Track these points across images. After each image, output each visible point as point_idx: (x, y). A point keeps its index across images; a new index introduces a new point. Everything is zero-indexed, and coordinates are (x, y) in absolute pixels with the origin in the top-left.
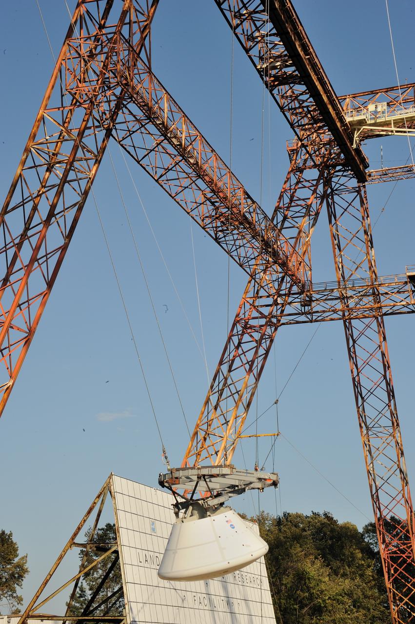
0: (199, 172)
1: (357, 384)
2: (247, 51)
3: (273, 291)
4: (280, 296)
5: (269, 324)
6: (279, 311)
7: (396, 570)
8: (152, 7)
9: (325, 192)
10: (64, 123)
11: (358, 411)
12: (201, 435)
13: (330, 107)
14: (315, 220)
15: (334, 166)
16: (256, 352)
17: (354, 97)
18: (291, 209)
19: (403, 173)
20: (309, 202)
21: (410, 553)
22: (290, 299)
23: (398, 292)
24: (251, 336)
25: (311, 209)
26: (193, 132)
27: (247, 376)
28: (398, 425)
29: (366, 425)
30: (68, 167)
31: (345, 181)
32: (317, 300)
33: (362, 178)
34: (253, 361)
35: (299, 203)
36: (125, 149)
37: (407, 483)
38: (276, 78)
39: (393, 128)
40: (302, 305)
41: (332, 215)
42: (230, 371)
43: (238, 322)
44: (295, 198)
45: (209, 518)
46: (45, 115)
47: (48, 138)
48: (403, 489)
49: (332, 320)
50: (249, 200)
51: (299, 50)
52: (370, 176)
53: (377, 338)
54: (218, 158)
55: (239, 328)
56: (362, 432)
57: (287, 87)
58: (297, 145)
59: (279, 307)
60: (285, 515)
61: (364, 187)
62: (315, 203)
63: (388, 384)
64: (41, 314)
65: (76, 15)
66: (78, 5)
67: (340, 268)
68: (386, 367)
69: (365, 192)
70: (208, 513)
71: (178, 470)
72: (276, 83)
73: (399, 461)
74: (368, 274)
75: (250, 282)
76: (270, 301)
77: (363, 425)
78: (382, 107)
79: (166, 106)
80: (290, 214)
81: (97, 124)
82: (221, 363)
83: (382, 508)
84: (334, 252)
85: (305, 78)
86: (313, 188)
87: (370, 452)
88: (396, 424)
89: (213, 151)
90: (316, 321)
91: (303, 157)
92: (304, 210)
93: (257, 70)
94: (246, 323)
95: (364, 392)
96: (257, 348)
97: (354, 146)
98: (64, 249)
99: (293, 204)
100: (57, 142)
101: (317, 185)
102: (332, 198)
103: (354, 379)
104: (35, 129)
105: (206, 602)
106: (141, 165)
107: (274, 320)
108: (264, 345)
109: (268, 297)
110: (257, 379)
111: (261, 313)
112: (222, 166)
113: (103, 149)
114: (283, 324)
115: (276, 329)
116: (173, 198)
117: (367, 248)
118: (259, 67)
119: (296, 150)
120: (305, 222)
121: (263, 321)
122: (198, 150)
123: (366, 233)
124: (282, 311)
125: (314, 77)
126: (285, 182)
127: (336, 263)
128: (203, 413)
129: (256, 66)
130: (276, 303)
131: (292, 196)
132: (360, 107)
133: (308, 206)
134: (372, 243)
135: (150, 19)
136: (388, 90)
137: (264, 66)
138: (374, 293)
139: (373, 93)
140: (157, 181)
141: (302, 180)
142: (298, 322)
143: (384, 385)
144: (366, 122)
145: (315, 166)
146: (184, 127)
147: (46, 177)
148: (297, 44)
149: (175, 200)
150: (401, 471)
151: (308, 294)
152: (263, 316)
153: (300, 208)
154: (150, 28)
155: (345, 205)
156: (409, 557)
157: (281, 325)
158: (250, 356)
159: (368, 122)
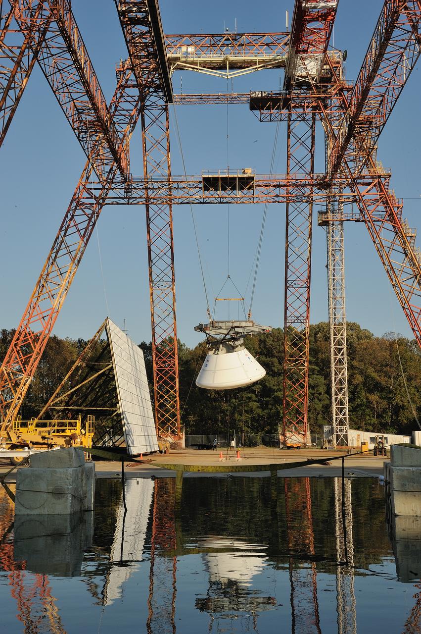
3: (104, 179)
4: (107, 183)
5: (97, 203)
6: (105, 194)
14: (133, 127)
19: (197, 100)
20: (132, 113)
22: (114, 186)
23: (194, 188)
24: (84, 212)
27: (81, 241)
31: (155, 99)
32: (135, 188)
33: (169, 98)
35: (124, 113)
38: (130, 19)
39: (198, 67)
40: (125, 192)
42: (65, 235)
43: (74, 199)
44: (118, 108)
52: (174, 98)
55: (74, 204)
56: (150, 285)
58: (123, 67)
59: (105, 191)
62: (135, 114)
72: (129, 22)
76: (100, 186)
78: (191, 49)
79: (76, 38)
82: (61, 229)
89: (94, 72)
90: (131, 204)
93: (118, 10)
94: (80, 201)
97: (170, 76)
99: (117, 113)
103: (149, 247)
106: (47, 79)
107: (101, 201)
108: (93, 220)
109: (99, 183)
110: (86, 244)
113: (31, 68)
114: (107, 204)
115: (101, 208)
116: (61, 105)
118: (120, 9)
119: (122, 71)
120: (127, 128)
124: (107, 194)
126: (114, 96)
128: (45, 267)
129: (117, 8)
130: (104, 188)
131: (116, 107)
132: (170, 45)
133: (131, 116)
136: (191, 36)
137: (124, 9)
139: (181, 36)
140: (54, 92)
141: (124, 95)
142: (118, 204)
144: (180, 59)
146: (83, 54)
150: (175, 313)
151: (129, 183)
152: (94, 197)
153: (123, 117)
157: (105, 205)
159: (182, 60)
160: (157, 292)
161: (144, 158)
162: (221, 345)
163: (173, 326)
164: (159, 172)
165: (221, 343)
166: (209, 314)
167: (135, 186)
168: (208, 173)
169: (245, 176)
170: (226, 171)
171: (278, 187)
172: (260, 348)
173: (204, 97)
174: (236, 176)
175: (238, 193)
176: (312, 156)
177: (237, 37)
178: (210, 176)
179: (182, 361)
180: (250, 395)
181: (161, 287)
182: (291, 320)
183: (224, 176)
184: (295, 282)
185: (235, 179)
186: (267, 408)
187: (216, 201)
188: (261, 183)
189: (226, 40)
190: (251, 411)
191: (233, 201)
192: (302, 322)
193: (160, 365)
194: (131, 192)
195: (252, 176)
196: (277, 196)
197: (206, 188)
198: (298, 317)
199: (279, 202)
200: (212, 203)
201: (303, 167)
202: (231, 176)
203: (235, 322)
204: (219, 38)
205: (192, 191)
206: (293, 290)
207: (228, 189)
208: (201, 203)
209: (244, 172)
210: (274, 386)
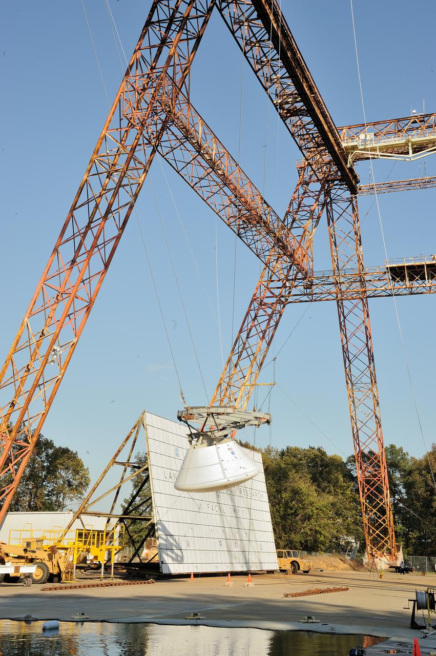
0: (226, 181)
1: (345, 351)
2: (266, 89)
3: (283, 277)
4: (288, 280)
5: (279, 302)
6: (287, 292)
7: (368, 490)
8: (192, 53)
9: (325, 201)
10: (121, 141)
11: (346, 371)
12: (224, 386)
13: (329, 134)
14: (317, 222)
15: (333, 181)
16: (268, 324)
17: (349, 128)
18: (299, 213)
19: (386, 188)
20: (312, 208)
21: (379, 477)
22: (296, 283)
23: (378, 280)
24: (265, 311)
25: (314, 214)
26: (222, 150)
27: (261, 342)
28: (375, 382)
29: (351, 381)
30: (123, 174)
31: (341, 192)
32: (316, 284)
33: (353, 190)
34: (265, 331)
35: (305, 208)
36: (168, 162)
37: (380, 426)
38: (289, 111)
39: (378, 153)
40: (305, 288)
41: (330, 219)
42: (248, 337)
43: (255, 300)
44: (302, 205)
45: (215, 446)
46: (106, 134)
47: (108, 152)
48: (377, 431)
49: (327, 300)
50: (265, 205)
51: (306, 89)
52: (360, 189)
53: (362, 315)
54: (241, 170)
55: (256, 304)
56: (348, 387)
57: (297, 118)
58: (305, 164)
59: (287, 289)
60: (287, 448)
61: (356, 197)
62: (317, 209)
63: (369, 351)
64: (99, 288)
65: (133, 59)
66: (135, 52)
67: (335, 260)
68: (368, 337)
69: (356, 201)
70: (215, 442)
71: (192, 408)
72: (288, 115)
73: (375, 409)
74: (357, 265)
75: (265, 269)
76: (280, 284)
77: (349, 381)
78: (370, 136)
79: (200, 130)
80: (297, 217)
81: (146, 142)
82: (241, 331)
83: (361, 444)
84: (331, 247)
85: (310, 112)
86: (316, 197)
87: (353, 402)
88: (374, 381)
89: (237, 165)
90: (315, 301)
91: (309, 174)
92: (309, 215)
93: (274, 104)
94: (262, 301)
95: (351, 357)
96: (269, 320)
97: (349, 166)
98: (118, 238)
99: (300, 209)
100: (116, 155)
101: (319, 195)
102: (331, 206)
103: (343, 346)
104: (99, 145)
105: (217, 509)
106: (180, 175)
107: (283, 299)
108: (274, 318)
109: (279, 281)
110: (269, 344)
111: (273, 293)
112: (244, 177)
113: (150, 162)
114: (290, 302)
115: (284, 306)
117: (357, 246)
118: (275, 102)
119: (304, 167)
120: (309, 224)
121: (274, 300)
122: (226, 165)
123: (356, 233)
124: (290, 293)
125: (318, 111)
126: (295, 192)
127: (332, 256)
128: (225, 370)
129: (273, 101)
130: (284, 286)
131: (300, 204)
132: (353, 136)
133: (311, 211)
134: (360, 242)
135: (190, 62)
136: (375, 124)
137: (279, 101)
138: (360, 281)
139: (364, 125)
140: (192, 187)
141: (308, 191)
142: (301, 301)
143: (366, 351)
144: (358, 148)
145: (318, 180)
146: (214, 145)
147: (106, 182)
148: (305, 85)
149: (206, 202)
150: (376, 416)
151: (310, 279)
152: (274, 296)
153: (306, 212)
154: (189, 69)
155: (341, 212)
156: (379, 480)
157: (288, 303)
158: (263, 326)
159: (360, 148)
160: (357, 395)
161: (332, 253)
162: (201, 438)
166: (183, 398)
167: (317, 282)
168: (393, 262)
169: (434, 262)
170: (411, 258)
173: (394, 184)
174: (423, 263)
175: (429, 282)
177: (426, 119)
178: (394, 265)
183: (410, 264)
185: (422, 266)
187: (405, 292)
189: (413, 123)
191: (424, 290)
194: (311, 288)
197: (394, 279)
200: (402, 295)
202: (417, 263)
204: (406, 122)
207: (417, 278)
208: (390, 295)
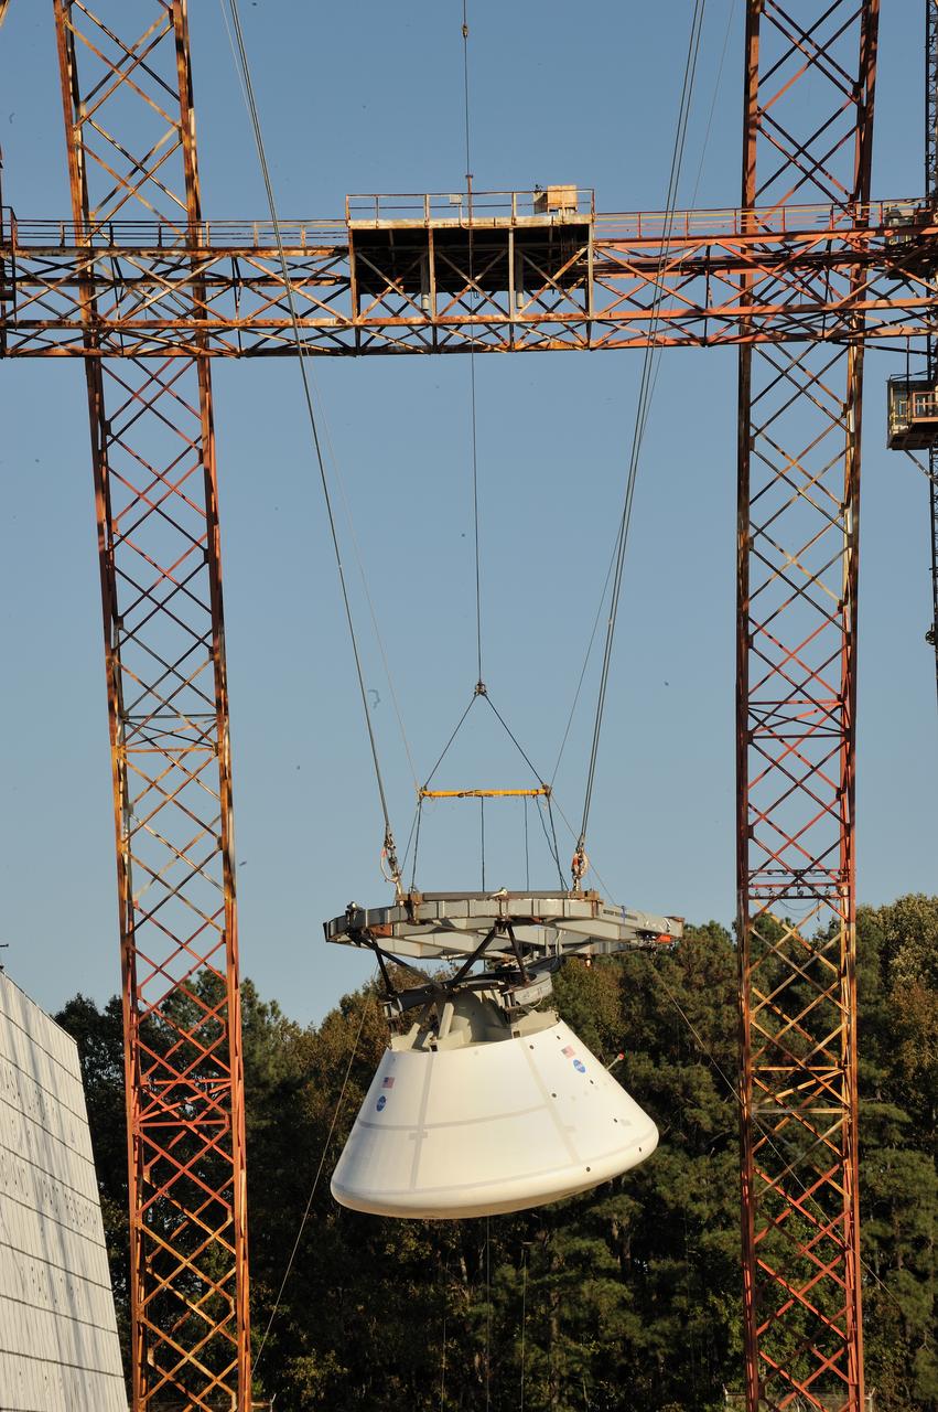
37: (233, 892)
45: (516, 1038)
56: (112, 729)
70: (514, 1027)
73: (223, 826)
150: (225, 856)
160: (143, 764)
161: (69, 134)
162: (449, 1008)
163: (221, 921)
164: (143, 205)
165: (451, 997)
166: (392, 862)
167: (33, 267)
168: (378, 209)
169: (546, 220)
170: (457, 199)
171: (701, 272)
172: (627, 1017)
174: (505, 222)
175: (518, 305)
176: (865, 119)
178: (384, 224)
179: (265, 1085)
180: (583, 1244)
181: (163, 742)
182: (770, 887)
183: (452, 222)
184: (785, 711)
185: (499, 235)
186: (666, 1311)
187: (413, 341)
188: (620, 254)
190: (586, 1325)
191: (491, 339)
192: (818, 897)
193: (158, 1107)
194: (12, 297)
195: (579, 220)
196: (698, 313)
197: (368, 283)
198: (799, 874)
199: (704, 342)
200: (394, 352)
201: (818, 175)
202: (481, 221)
203: (512, 895)
205: (304, 296)
206: (774, 748)
207: (471, 284)
208: (345, 350)
209: (542, 205)
210: (695, 1198)
